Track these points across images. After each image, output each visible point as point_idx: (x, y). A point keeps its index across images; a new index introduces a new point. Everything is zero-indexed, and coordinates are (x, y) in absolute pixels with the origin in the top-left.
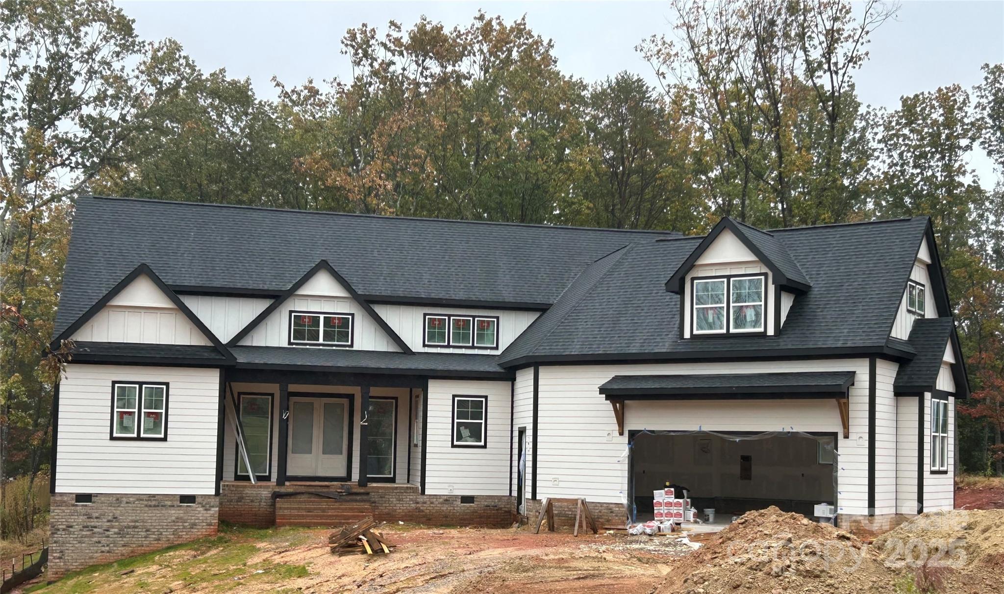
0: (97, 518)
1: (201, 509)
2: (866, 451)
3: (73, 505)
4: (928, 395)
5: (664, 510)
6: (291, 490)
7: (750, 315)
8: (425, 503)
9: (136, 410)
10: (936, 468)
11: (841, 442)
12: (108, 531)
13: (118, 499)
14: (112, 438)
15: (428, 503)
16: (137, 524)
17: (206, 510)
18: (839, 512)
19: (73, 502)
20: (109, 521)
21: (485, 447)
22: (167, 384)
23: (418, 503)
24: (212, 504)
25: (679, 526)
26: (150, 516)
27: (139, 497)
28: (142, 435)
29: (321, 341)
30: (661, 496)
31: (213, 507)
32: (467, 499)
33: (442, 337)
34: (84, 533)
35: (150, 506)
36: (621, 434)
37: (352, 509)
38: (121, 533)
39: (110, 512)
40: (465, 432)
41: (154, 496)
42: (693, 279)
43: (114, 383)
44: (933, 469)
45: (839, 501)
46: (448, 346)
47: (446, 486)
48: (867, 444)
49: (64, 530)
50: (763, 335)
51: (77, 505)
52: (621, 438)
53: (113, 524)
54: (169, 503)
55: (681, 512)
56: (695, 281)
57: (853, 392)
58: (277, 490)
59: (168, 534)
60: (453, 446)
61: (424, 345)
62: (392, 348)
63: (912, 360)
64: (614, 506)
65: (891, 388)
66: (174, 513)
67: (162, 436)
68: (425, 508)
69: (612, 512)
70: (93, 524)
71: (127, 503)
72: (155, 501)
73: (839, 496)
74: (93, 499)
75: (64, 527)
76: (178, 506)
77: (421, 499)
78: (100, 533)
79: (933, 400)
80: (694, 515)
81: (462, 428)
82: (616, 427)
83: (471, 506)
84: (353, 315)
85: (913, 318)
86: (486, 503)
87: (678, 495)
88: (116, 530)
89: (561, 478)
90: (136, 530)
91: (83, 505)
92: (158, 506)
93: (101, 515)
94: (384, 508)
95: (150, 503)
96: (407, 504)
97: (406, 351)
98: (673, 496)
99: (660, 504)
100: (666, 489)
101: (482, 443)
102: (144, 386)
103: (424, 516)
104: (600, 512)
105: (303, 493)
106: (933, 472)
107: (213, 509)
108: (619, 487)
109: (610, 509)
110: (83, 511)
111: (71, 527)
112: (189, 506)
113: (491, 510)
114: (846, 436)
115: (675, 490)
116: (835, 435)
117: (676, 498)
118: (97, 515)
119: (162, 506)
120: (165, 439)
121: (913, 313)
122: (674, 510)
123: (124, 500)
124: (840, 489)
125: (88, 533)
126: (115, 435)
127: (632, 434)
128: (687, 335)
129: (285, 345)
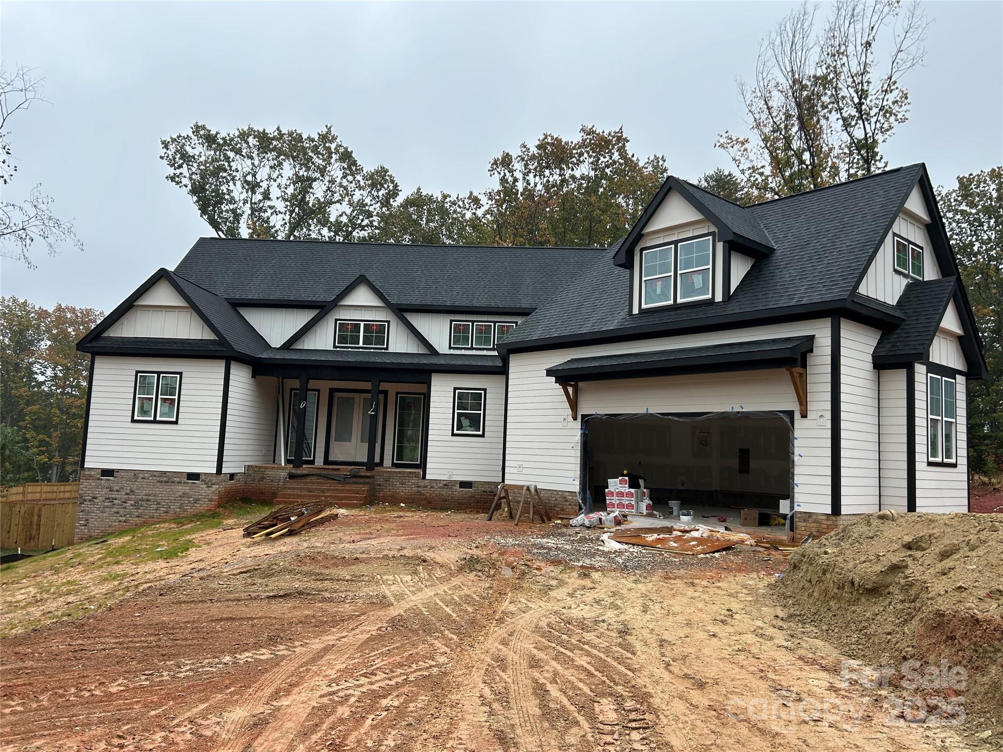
0: (117, 491)
1: (204, 486)
2: (829, 434)
3: (99, 479)
4: (920, 370)
5: (615, 500)
6: (306, 472)
7: (698, 281)
8: (425, 487)
9: (154, 397)
10: (939, 460)
11: (799, 422)
12: (125, 502)
13: (135, 475)
14: (133, 421)
15: (429, 487)
16: (150, 498)
17: (208, 487)
18: (797, 509)
19: (99, 476)
20: (127, 494)
21: (483, 436)
22: (181, 374)
23: (419, 487)
24: (214, 482)
25: (625, 519)
26: (162, 492)
27: (153, 474)
28: (158, 418)
29: (361, 344)
30: (616, 485)
31: (214, 484)
32: (465, 484)
33: (466, 339)
34: (106, 504)
35: (162, 482)
36: (575, 419)
37: (349, 491)
38: (136, 506)
39: (128, 486)
40: (466, 422)
41: (165, 472)
42: (642, 250)
43: (137, 372)
44: (931, 459)
45: (796, 495)
46: (472, 348)
47: (446, 472)
48: (829, 425)
49: (90, 501)
50: (710, 303)
51: (101, 479)
52: (575, 423)
53: (130, 496)
54: (178, 480)
55: (633, 503)
56: (644, 252)
57: (811, 360)
58: (294, 471)
59: (175, 508)
60: (453, 435)
61: (450, 348)
62: (422, 350)
63: (900, 326)
64: (567, 494)
65: (870, 359)
67: (174, 419)
68: (426, 492)
69: (566, 501)
70: (113, 496)
71: (143, 478)
72: (165, 478)
73: (796, 490)
74: (115, 474)
75: (90, 498)
76: (185, 483)
77: (422, 483)
78: (119, 505)
79: (929, 375)
80: (648, 507)
81: (462, 418)
82: (570, 412)
83: (469, 491)
84: (388, 322)
85: (905, 282)
86: (483, 489)
87: (633, 484)
88: (132, 502)
89: (525, 464)
90: (150, 503)
91: (106, 480)
92: (168, 482)
93: (121, 488)
94: (388, 491)
95: (161, 479)
96: (410, 487)
97: (433, 352)
98: (627, 486)
99: (612, 494)
100: (620, 478)
101: (481, 433)
102: (162, 375)
103: (426, 499)
104: (556, 500)
105: (313, 475)
106: (930, 464)
107: (214, 486)
108: (572, 474)
109: (565, 498)
110: (106, 485)
111: (96, 498)
112: (195, 483)
113: (488, 495)
114: (804, 416)
115: (629, 479)
116: (791, 414)
117: (630, 487)
118: (117, 488)
119: (172, 482)
120: (176, 423)
121: (906, 276)
122: (626, 501)
123: (140, 475)
124: (797, 479)
125: (109, 504)
126: (136, 418)
127: (585, 420)
128: (635, 311)
129: (331, 348)
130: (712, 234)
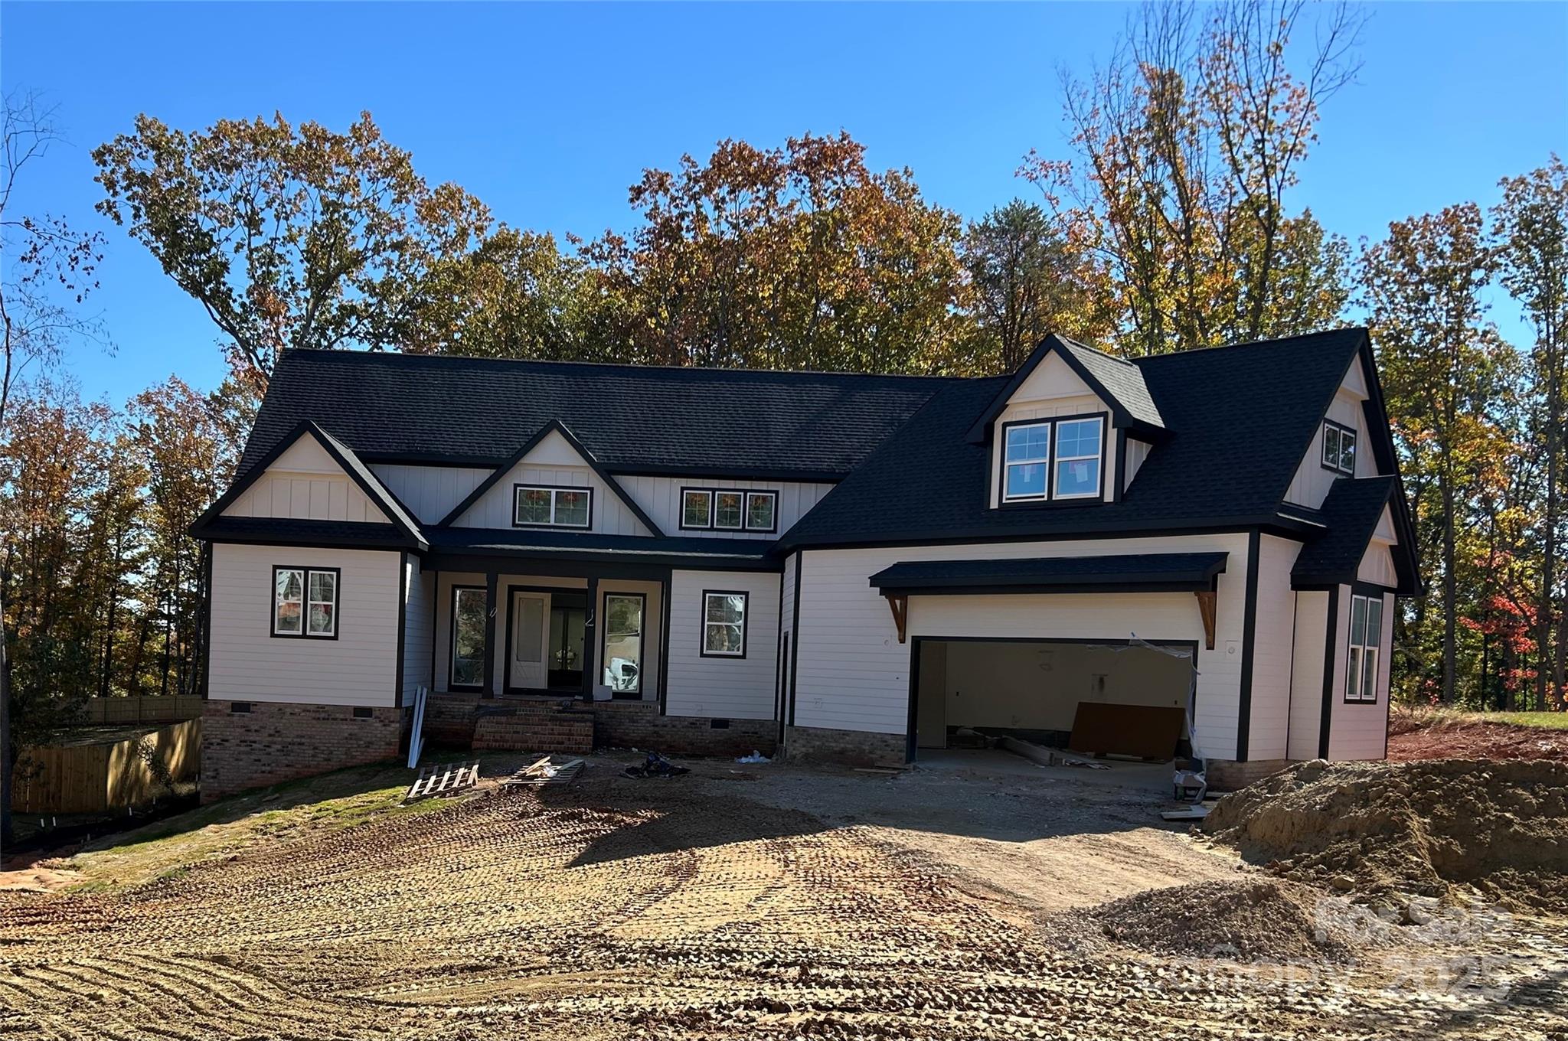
0: (256, 731)
1: (379, 725)
2: (1238, 669)
3: (229, 715)
6: (500, 705)
7: (1081, 473)
8: (665, 726)
9: (302, 602)
10: (1357, 696)
11: (1203, 654)
12: (269, 747)
13: (280, 710)
14: (274, 635)
15: (671, 726)
16: (303, 740)
17: (384, 726)
18: (1195, 756)
19: (229, 711)
20: (270, 735)
21: (744, 657)
22: (338, 570)
23: (655, 726)
24: (392, 719)
26: (319, 731)
27: (305, 708)
28: (309, 632)
29: (552, 522)
31: (392, 722)
32: (719, 723)
33: (703, 517)
35: (319, 719)
36: (902, 641)
38: (284, 750)
39: (272, 725)
41: (323, 707)
42: (1005, 425)
43: (275, 567)
44: (1349, 697)
45: (1196, 739)
46: (711, 529)
47: (692, 706)
48: (1239, 658)
50: (1098, 502)
51: (233, 716)
52: (901, 646)
53: (275, 739)
54: (342, 716)
56: (1008, 428)
57: (1222, 580)
58: (483, 704)
59: (339, 754)
60: (702, 655)
61: (681, 528)
62: (642, 532)
63: (1325, 538)
64: (890, 737)
65: (1288, 578)
66: (347, 729)
67: (332, 634)
68: (666, 733)
69: (886, 746)
70: (251, 738)
71: (292, 714)
72: (323, 714)
73: (1197, 733)
74: (252, 708)
75: (219, 741)
76: (352, 720)
77: (659, 721)
78: (260, 750)
79: (1354, 596)
81: (714, 633)
82: (895, 631)
83: (724, 732)
84: (592, 489)
85: (1332, 477)
86: (743, 729)
88: (279, 747)
89: (826, 699)
90: (302, 747)
91: (240, 716)
92: (328, 719)
93: (261, 727)
94: (613, 731)
95: (318, 715)
96: (642, 727)
97: (657, 535)
101: (740, 653)
102: (310, 572)
103: (664, 742)
104: (873, 745)
106: (1347, 702)
107: (393, 725)
108: (897, 712)
109: (885, 742)
110: (241, 723)
111: (227, 741)
112: (365, 721)
113: (750, 737)
114: (1210, 646)
116: (1194, 644)
118: (257, 728)
119: (333, 719)
120: (335, 638)
121: (1333, 470)
123: (288, 710)
124: (1198, 721)
125: (248, 749)
126: (277, 631)
127: (917, 641)
128: (994, 504)
129: (509, 527)
130: (1105, 415)
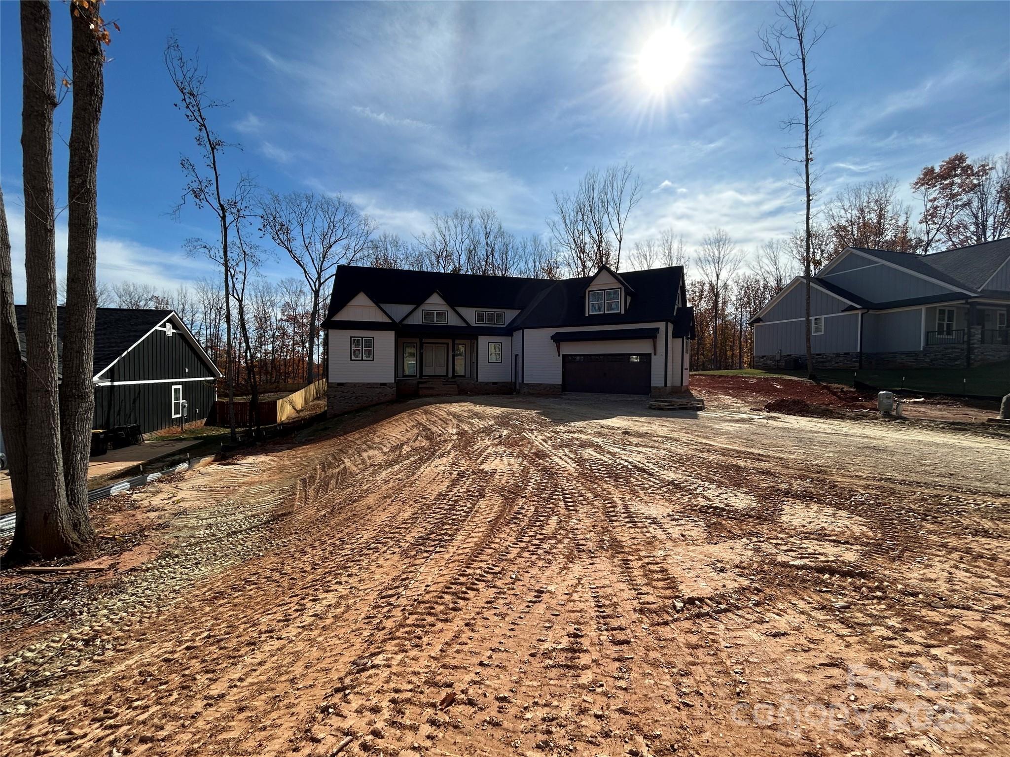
0: (346, 393)
1: (389, 389)
2: (664, 361)
3: (336, 388)
4: (685, 338)
7: (614, 306)
8: (478, 385)
9: (361, 348)
11: (653, 357)
12: (351, 398)
13: (355, 385)
14: (351, 360)
18: (652, 386)
20: (351, 394)
21: (501, 362)
22: (373, 337)
23: (475, 385)
24: (393, 387)
26: (369, 392)
27: (364, 384)
28: (364, 359)
29: (435, 321)
32: (495, 383)
33: (482, 320)
34: (342, 399)
35: (368, 388)
37: (449, 388)
38: (356, 399)
39: (352, 390)
41: (370, 383)
43: (351, 337)
45: (652, 381)
46: (485, 324)
47: (486, 378)
50: (620, 313)
52: (559, 357)
54: (376, 386)
56: (591, 292)
57: (658, 336)
58: (419, 381)
59: (376, 399)
60: (489, 362)
61: (476, 323)
62: (463, 324)
66: (378, 390)
72: (370, 386)
74: (344, 385)
75: (333, 396)
76: (379, 387)
78: (348, 399)
81: (492, 355)
82: (557, 353)
83: (496, 386)
84: (447, 311)
86: (502, 385)
88: (354, 397)
89: (533, 374)
90: (363, 397)
91: (340, 388)
93: (348, 391)
94: (462, 387)
96: (471, 386)
97: (469, 326)
102: (364, 338)
103: (478, 390)
104: (550, 388)
105: (430, 382)
108: (558, 377)
109: (555, 386)
111: (336, 396)
112: (384, 388)
113: (504, 387)
114: (655, 354)
116: (650, 354)
119: (373, 387)
120: (373, 360)
123: (358, 385)
124: (652, 376)
127: (564, 356)
128: (587, 315)
129: (421, 323)
130: (621, 288)
